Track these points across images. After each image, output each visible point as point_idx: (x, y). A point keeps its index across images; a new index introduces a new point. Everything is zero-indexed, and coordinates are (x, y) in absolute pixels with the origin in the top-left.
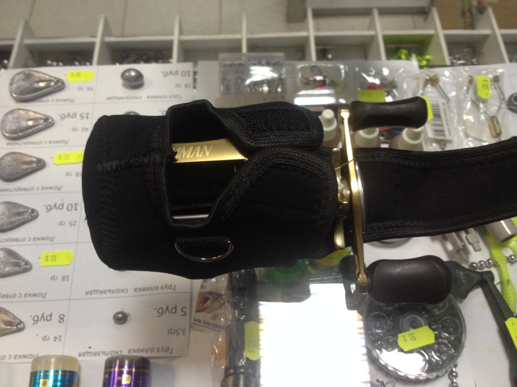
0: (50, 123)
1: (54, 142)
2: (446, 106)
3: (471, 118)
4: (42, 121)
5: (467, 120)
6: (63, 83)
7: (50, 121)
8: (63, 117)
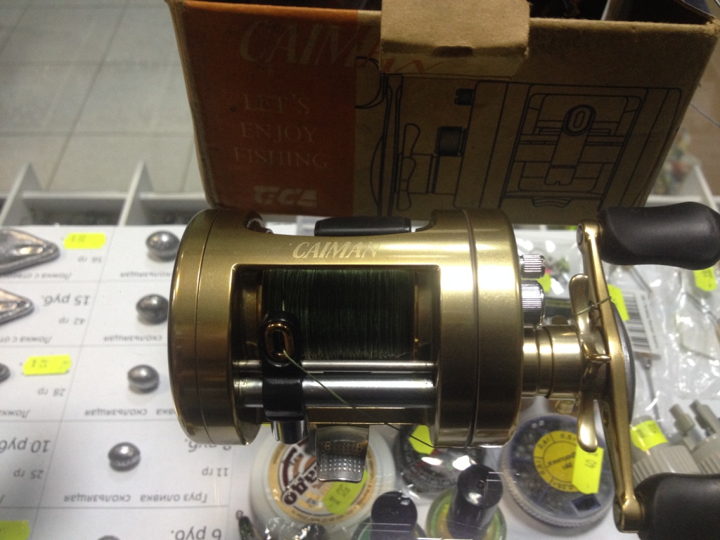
0: (26, 309)
1: (28, 339)
2: (648, 302)
3: (688, 321)
4: (14, 307)
5: (681, 324)
6: (56, 250)
7: (27, 305)
8: (49, 301)
